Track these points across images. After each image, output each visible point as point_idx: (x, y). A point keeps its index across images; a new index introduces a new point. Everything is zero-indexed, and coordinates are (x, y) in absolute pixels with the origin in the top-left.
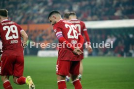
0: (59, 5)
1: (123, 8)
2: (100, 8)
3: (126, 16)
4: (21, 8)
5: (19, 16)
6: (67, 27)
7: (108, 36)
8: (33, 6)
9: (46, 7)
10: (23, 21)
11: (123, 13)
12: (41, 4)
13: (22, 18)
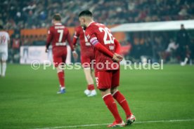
0: (111, 3)
1: (188, 6)
2: (161, 6)
3: (191, 16)
4: (67, 8)
5: (64, 16)
6: (101, 31)
7: (171, 40)
8: (81, 5)
9: (96, 6)
10: (69, 22)
11: (188, 12)
12: (91, 2)
13: (68, 19)
